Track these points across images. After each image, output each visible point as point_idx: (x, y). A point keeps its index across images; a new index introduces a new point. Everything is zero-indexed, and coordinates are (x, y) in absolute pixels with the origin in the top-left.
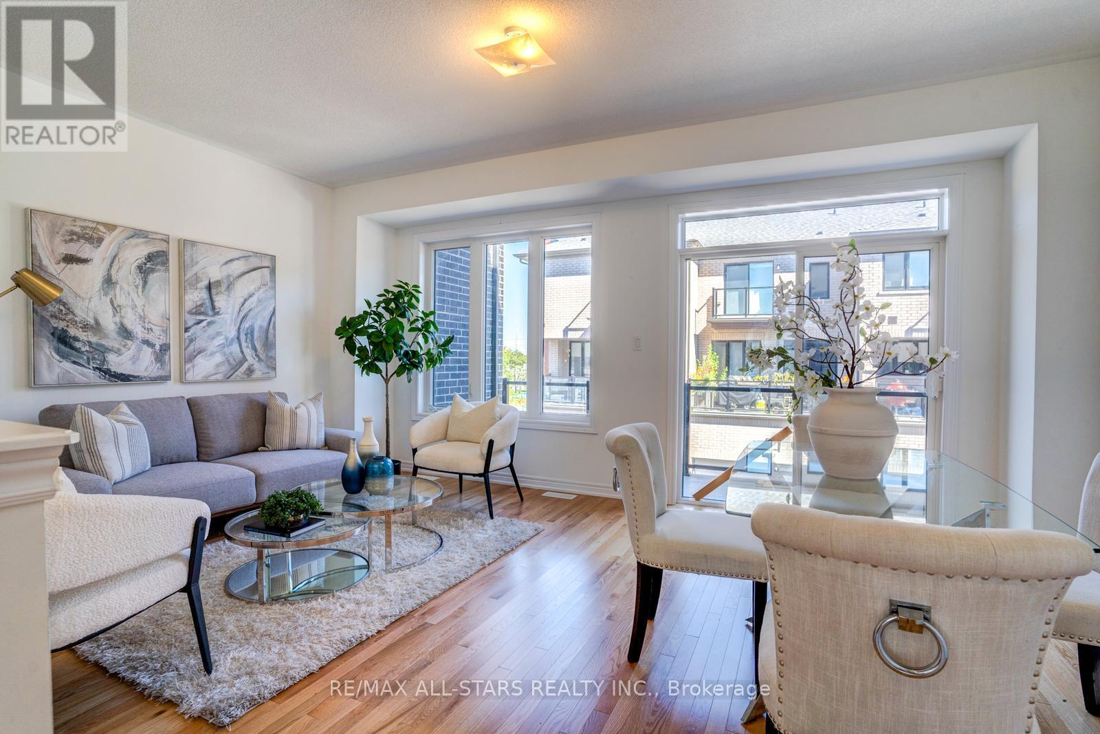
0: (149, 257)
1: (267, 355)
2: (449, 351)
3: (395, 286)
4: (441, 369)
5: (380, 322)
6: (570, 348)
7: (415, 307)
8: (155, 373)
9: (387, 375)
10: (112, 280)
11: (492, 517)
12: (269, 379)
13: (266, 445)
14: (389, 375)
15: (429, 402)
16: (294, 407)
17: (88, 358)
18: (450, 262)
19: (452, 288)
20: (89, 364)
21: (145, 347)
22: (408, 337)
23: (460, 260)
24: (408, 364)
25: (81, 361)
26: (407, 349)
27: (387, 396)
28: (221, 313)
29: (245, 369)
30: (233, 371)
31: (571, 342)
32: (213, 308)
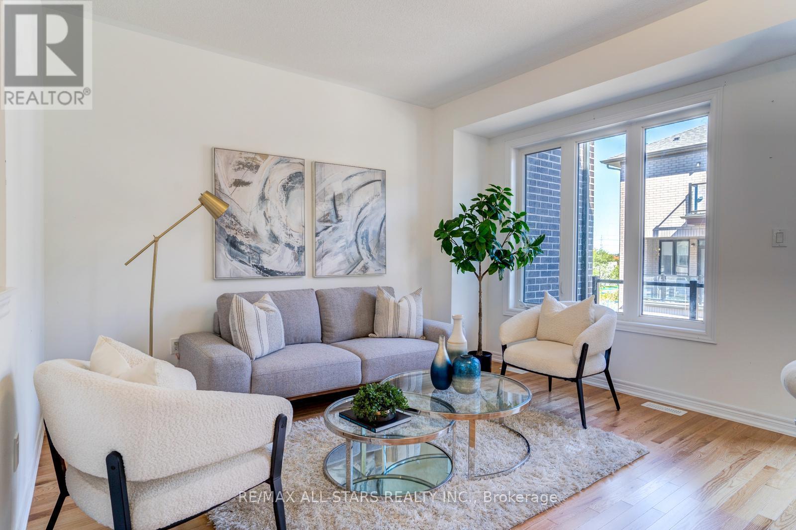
0: (290, 178)
1: (379, 255)
2: (539, 250)
3: (488, 190)
4: (532, 267)
5: (474, 224)
6: (660, 247)
7: (506, 209)
8: (295, 270)
9: (480, 273)
10: (265, 197)
11: (584, 426)
12: (381, 275)
13: (375, 332)
14: (482, 273)
15: (520, 299)
16: (397, 301)
17: (249, 258)
18: (540, 167)
19: (543, 191)
20: (250, 263)
21: (287, 249)
22: (500, 237)
23: (550, 165)
24: (500, 263)
25: (244, 260)
26: (500, 249)
27: (480, 292)
28: (342, 220)
29: (361, 267)
30: (352, 268)
31: (661, 241)
32: (337, 216)
